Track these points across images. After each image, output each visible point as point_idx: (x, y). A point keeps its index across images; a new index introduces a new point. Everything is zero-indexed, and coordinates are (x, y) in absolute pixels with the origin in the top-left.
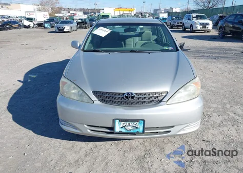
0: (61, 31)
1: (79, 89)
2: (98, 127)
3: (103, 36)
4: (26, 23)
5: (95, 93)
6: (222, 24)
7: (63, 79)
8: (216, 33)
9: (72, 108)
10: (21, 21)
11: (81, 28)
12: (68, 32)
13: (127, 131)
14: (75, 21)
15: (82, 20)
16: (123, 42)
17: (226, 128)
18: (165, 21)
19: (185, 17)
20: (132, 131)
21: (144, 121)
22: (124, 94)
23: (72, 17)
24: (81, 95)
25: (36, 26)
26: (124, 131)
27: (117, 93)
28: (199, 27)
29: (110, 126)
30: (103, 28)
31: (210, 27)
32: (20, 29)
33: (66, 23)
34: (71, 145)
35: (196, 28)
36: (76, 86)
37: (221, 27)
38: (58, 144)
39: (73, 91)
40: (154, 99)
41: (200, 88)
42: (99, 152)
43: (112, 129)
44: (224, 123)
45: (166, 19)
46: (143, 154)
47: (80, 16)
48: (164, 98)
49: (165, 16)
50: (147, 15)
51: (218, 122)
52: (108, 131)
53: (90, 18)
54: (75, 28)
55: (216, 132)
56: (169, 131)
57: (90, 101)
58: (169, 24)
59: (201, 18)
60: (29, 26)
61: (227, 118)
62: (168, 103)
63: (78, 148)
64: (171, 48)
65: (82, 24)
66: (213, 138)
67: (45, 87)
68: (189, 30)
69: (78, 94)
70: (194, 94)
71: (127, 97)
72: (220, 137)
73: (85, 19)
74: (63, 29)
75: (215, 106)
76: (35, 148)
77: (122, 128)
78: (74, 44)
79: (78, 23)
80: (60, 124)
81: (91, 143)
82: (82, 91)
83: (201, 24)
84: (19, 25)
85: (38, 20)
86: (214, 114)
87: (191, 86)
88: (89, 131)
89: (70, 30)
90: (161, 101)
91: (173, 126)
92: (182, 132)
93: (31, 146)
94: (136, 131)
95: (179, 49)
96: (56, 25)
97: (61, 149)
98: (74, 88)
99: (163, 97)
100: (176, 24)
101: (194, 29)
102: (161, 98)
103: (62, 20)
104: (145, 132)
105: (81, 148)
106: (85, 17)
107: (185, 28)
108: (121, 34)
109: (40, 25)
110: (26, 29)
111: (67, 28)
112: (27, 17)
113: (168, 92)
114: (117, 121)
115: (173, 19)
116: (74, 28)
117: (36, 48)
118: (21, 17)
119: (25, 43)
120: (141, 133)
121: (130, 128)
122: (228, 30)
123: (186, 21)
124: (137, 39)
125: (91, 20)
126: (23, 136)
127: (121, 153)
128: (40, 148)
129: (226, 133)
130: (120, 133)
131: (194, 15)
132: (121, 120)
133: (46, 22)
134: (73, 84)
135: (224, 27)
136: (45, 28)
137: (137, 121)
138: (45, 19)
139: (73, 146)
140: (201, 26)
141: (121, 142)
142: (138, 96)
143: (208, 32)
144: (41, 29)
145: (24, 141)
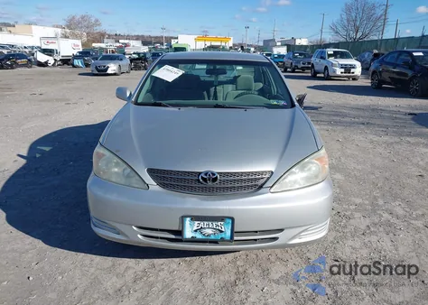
0: (102, 72)
1: (125, 166)
2: (156, 230)
3: (170, 81)
4: (42, 57)
5: (151, 171)
6: (377, 68)
7: (98, 149)
8: (367, 82)
9: (112, 197)
10: (33, 55)
11: (137, 68)
12: (115, 74)
13: (204, 237)
14: (127, 57)
15: (138, 54)
16: (205, 93)
17: (375, 237)
18: (281, 60)
19: (315, 54)
20: (212, 237)
21: (233, 219)
22: (200, 173)
23: (121, 50)
24: (128, 176)
25: (59, 63)
26: (199, 236)
27: (188, 172)
28: (339, 71)
29: (176, 228)
30: (170, 68)
31: (358, 71)
32: (31, 67)
33: (112, 58)
34: (111, 263)
35: (335, 72)
36: (119, 161)
37: (374, 72)
38: (87, 262)
39: (116, 170)
40: (250, 184)
41: (327, 166)
42: (157, 275)
43: (179, 233)
44: (372, 229)
45: (283, 56)
46: (233, 279)
47: (136, 47)
48: (266, 182)
49: (283, 51)
50: (252, 49)
51: (363, 227)
52: (173, 237)
53: (153, 51)
54: (127, 69)
55: (358, 244)
56: (275, 239)
57: (142, 185)
58: (289, 65)
59: (343, 55)
60: (46, 63)
61: (377, 221)
62: (272, 190)
63: (123, 268)
64: (282, 103)
65: (139, 62)
66: (351, 253)
67: (70, 166)
68: (322, 75)
69: (123, 175)
70: (316, 177)
71: (204, 180)
72: (365, 252)
73: (145, 54)
74: (106, 70)
75: (358, 201)
76: (47, 268)
77: (196, 231)
78: (120, 93)
79: (132, 60)
80: (92, 226)
81: (146, 260)
82: (129, 170)
83: (342, 66)
84: (29, 60)
85: (62, 54)
86: (357, 215)
87: (312, 163)
88: (140, 238)
89: (117, 72)
90: (261, 187)
91: (282, 230)
92: (296, 241)
93: (40, 265)
94: (219, 236)
95: (296, 103)
96: (92, 62)
97: (92, 270)
98: (117, 165)
99: (265, 179)
100: (301, 65)
101: (330, 74)
102: (262, 181)
103: (104, 54)
104: (235, 238)
105: (128, 268)
106: (145, 49)
107: (316, 73)
108: (202, 79)
109: (66, 62)
110: (42, 68)
111: (112, 68)
112: (44, 47)
113: (272, 173)
114: (188, 219)
115: (296, 57)
116: (125, 69)
117: (57, 100)
118: (32, 48)
119: (38, 91)
120: (228, 241)
121: (209, 231)
122: (386, 76)
123: (318, 60)
124: (230, 87)
125: (155, 55)
126: (27, 247)
127: (196, 276)
128: (57, 268)
129: (375, 246)
130: (193, 240)
131: (330, 51)
132: (194, 218)
133: (75, 57)
134: (115, 157)
135: (380, 72)
136: (74, 66)
137: (222, 219)
138: (75, 52)
139: (113, 265)
140: (343, 70)
141: (197, 260)
142: (223, 178)
143: (354, 79)
144: (67, 69)
145: (30, 255)
